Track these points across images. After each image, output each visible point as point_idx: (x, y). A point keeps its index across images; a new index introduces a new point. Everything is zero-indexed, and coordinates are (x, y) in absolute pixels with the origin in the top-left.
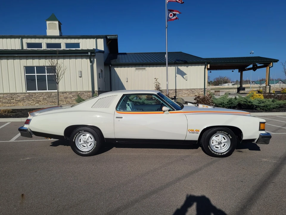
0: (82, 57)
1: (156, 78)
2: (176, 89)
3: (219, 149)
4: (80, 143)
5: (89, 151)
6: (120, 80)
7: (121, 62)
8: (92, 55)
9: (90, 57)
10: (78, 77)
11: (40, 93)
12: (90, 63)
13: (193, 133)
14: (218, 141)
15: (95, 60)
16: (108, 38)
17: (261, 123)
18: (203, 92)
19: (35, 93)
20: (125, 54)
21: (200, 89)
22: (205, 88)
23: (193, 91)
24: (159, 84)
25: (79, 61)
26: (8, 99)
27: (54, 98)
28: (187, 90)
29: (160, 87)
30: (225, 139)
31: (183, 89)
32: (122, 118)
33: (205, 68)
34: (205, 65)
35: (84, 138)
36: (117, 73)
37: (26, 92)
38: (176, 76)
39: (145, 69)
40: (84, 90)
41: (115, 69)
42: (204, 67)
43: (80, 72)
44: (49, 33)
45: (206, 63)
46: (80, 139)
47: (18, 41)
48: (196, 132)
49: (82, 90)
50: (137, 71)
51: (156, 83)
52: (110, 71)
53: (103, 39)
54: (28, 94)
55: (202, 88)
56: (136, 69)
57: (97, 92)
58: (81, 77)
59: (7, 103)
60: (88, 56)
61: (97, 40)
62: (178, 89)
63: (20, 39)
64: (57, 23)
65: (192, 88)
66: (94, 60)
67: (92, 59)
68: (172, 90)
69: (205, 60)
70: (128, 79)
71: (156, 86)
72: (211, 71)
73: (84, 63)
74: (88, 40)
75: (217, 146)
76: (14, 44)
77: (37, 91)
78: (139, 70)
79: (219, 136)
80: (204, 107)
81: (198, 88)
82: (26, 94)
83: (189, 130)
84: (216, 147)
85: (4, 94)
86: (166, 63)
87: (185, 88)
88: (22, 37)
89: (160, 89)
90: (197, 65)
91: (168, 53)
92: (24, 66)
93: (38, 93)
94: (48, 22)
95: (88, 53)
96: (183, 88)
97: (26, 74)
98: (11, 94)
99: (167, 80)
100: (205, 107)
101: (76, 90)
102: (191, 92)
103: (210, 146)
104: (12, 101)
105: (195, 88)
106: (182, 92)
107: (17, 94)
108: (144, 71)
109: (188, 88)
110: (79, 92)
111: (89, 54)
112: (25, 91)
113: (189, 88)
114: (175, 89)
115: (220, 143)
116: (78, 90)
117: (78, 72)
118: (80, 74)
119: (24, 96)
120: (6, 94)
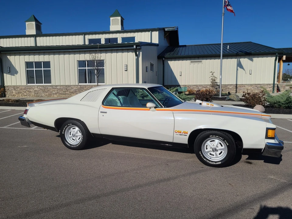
0: (128, 51)
1: (212, 72)
2: (236, 85)
3: (215, 156)
4: (70, 136)
5: (76, 145)
6: (173, 74)
7: (179, 55)
8: (137, 48)
9: (135, 51)
10: (124, 71)
11: (89, 85)
12: (136, 56)
13: (181, 135)
14: (212, 147)
15: (141, 53)
16: (166, 30)
17: (268, 129)
18: (271, 88)
19: (85, 86)
20: (185, 46)
21: (267, 85)
22: (274, 84)
23: (258, 87)
24: (215, 78)
25: (125, 54)
26: (64, 90)
28: (251, 85)
29: (216, 81)
30: (222, 146)
31: (245, 85)
32: (106, 113)
33: (276, 60)
34: (275, 56)
35: (73, 131)
36: (171, 67)
38: (237, 70)
39: (201, 62)
40: (129, 83)
41: (169, 62)
42: (274, 58)
43: (126, 66)
44: (113, 28)
45: (277, 54)
46: (70, 132)
47: (81, 37)
48: (183, 134)
49: (127, 83)
50: (192, 64)
51: (212, 77)
52: (164, 64)
53: (158, 32)
54: (80, 87)
55: (270, 83)
56: (191, 62)
58: (127, 71)
59: (63, 94)
60: (133, 49)
61: (153, 33)
62: (239, 85)
63: (83, 36)
64: (119, 18)
65: (257, 83)
66: (139, 54)
67: (138, 53)
68: (232, 85)
69: (276, 51)
70: (182, 73)
71: (211, 80)
72: (289, 63)
73: (130, 57)
74: (143, 33)
75: (212, 153)
76: (77, 40)
78: (194, 63)
79: (214, 141)
80: (208, 105)
81: (266, 83)
82: (78, 87)
83: (176, 132)
84: (210, 154)
85: (61, 86)
86: (220, 55)
87: (248, 83)
88: (85, 34)
89: (218, 84)
90: (261, 56)
91: (223, 44)
92: (77, 61)
93: (88, 85)
94: (111, 18)
95: (133, 46)
96: (246, 83)
97: (79, 68)
98: (66, 86)
99: (221, 74)
100: (210, 106)
102: (256, 88)
103: (202, 152)
104: (66, 92)
105: (261, 83)
106: (245, 87)
107: (71, 87)
108: (200, 64)
109: (252, 83)
111: (135, 47)
112: (77, 84)
113: (254, 83)
114: (235, 83)
115: (215, 150)
116: (124, 83)
117: (124, 66)
118: (126, 68)
119: (77, 88)
120: (62, 86)
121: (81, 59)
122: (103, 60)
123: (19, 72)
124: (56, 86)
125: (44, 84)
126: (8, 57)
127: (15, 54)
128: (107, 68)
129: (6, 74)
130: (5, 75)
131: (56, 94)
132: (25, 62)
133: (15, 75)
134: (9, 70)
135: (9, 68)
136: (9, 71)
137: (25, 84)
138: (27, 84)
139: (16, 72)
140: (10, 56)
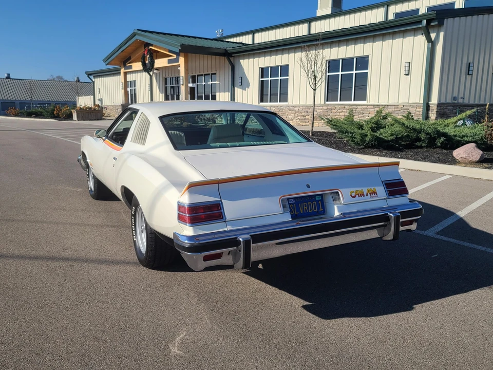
0: (415, 32)
9: (426, 31)
11: (342, 105)
12: (428, 43)
19: (334, 106)
25: (409, 41)
26: (303, 114)
27: (359, 116)
37: (325, 103)
40: (411, 102)
43: (407, 65)
49: (406, 102)
54: (326, 108)
57: (436, 107)
58: (408, 75)
59: (302, 120)
63: (384, 9)
67: (433, 36)
77: (339, 102)
82: (324, 107)
85: (299, 106)
88: (388, 4)
92: (327, 61)
93: (338, 105)
95: (420, 22)
97: (328, 74)
101: (396, 102)
104: (307, 117)
110: (401, 105)
111: (424, 22)
112: (322, 103)
116: (400, 102)
117: (403, 65)
118: (407, 68)
119: (321, 111)
120: (302, 106)
121: (332, 58)
122: (367, 57)
123: (251, 84)
124: (294, 106)
125: (278, 103)
126: (241, 61)
127: (249, 57)
128: (373, 72)
129: (238, 88)
130: (236, 89)
131: (292, 120)
132: (260, 68)
133: (247, 89)
134: (240, 81)
135: (240, 79)
136: (240, 84)
137: (257, 104)
138: (259, 103)
139: (248, 86)
140: (244, 59)
